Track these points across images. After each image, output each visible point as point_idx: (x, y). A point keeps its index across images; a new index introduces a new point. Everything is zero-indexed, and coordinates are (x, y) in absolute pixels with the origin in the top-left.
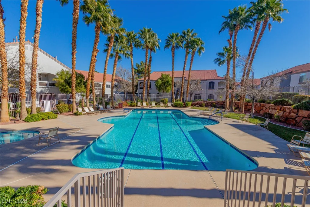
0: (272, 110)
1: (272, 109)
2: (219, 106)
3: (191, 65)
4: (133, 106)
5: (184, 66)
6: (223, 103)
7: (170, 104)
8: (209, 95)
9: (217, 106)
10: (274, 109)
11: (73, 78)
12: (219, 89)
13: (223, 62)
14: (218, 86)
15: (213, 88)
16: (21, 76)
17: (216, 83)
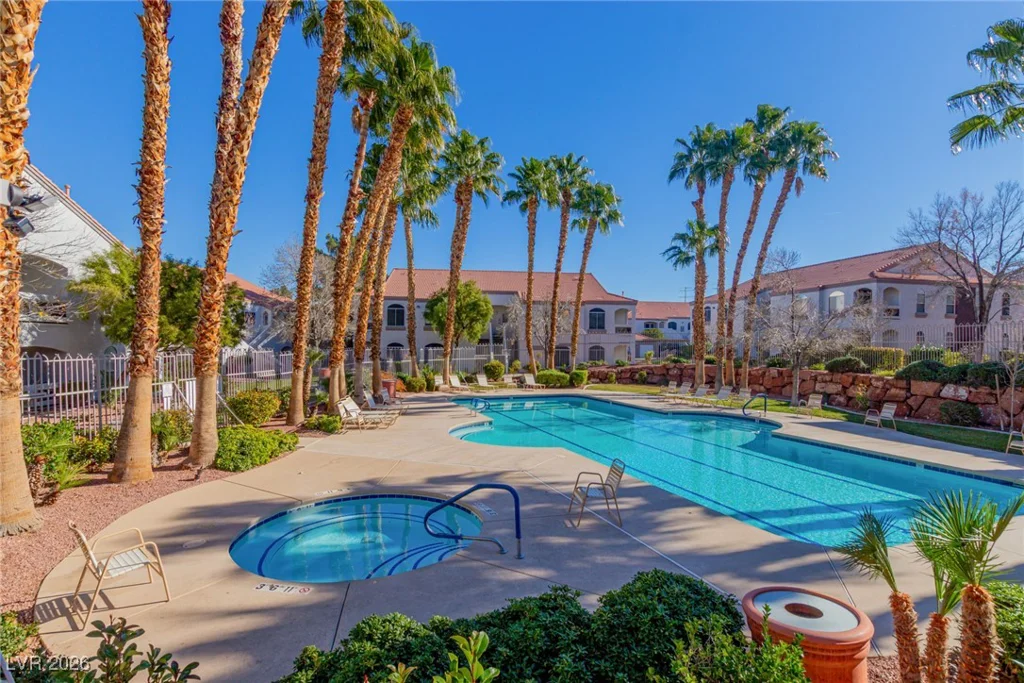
0: (823, 384)
1: (826, 382)
2: (656, 379)
3: (585, 258)
4: (418, 389)
5: (559, 261)
6: (665, 372)
7: (508, 379)
8: (593, 348)
9: (649, 380)
10: (831, 381)
11: (307, 289)
12: (618, 330)
13: (687, 260)
14: (616, 322)
15: (602, 327)
16: (218, 280)
17: (610, 311)
